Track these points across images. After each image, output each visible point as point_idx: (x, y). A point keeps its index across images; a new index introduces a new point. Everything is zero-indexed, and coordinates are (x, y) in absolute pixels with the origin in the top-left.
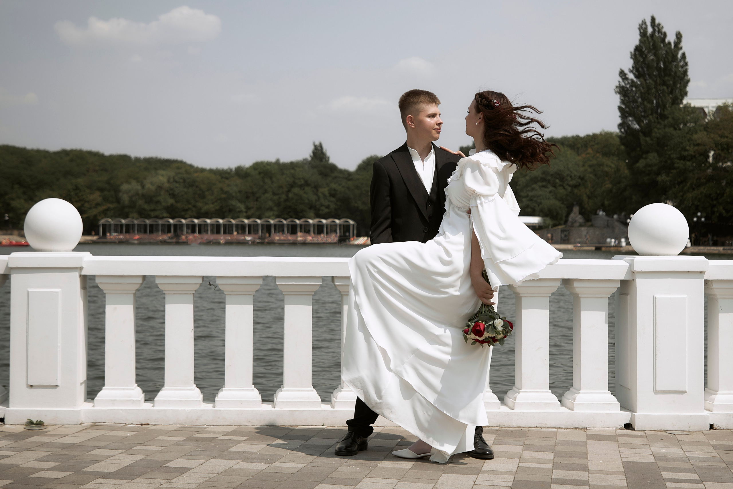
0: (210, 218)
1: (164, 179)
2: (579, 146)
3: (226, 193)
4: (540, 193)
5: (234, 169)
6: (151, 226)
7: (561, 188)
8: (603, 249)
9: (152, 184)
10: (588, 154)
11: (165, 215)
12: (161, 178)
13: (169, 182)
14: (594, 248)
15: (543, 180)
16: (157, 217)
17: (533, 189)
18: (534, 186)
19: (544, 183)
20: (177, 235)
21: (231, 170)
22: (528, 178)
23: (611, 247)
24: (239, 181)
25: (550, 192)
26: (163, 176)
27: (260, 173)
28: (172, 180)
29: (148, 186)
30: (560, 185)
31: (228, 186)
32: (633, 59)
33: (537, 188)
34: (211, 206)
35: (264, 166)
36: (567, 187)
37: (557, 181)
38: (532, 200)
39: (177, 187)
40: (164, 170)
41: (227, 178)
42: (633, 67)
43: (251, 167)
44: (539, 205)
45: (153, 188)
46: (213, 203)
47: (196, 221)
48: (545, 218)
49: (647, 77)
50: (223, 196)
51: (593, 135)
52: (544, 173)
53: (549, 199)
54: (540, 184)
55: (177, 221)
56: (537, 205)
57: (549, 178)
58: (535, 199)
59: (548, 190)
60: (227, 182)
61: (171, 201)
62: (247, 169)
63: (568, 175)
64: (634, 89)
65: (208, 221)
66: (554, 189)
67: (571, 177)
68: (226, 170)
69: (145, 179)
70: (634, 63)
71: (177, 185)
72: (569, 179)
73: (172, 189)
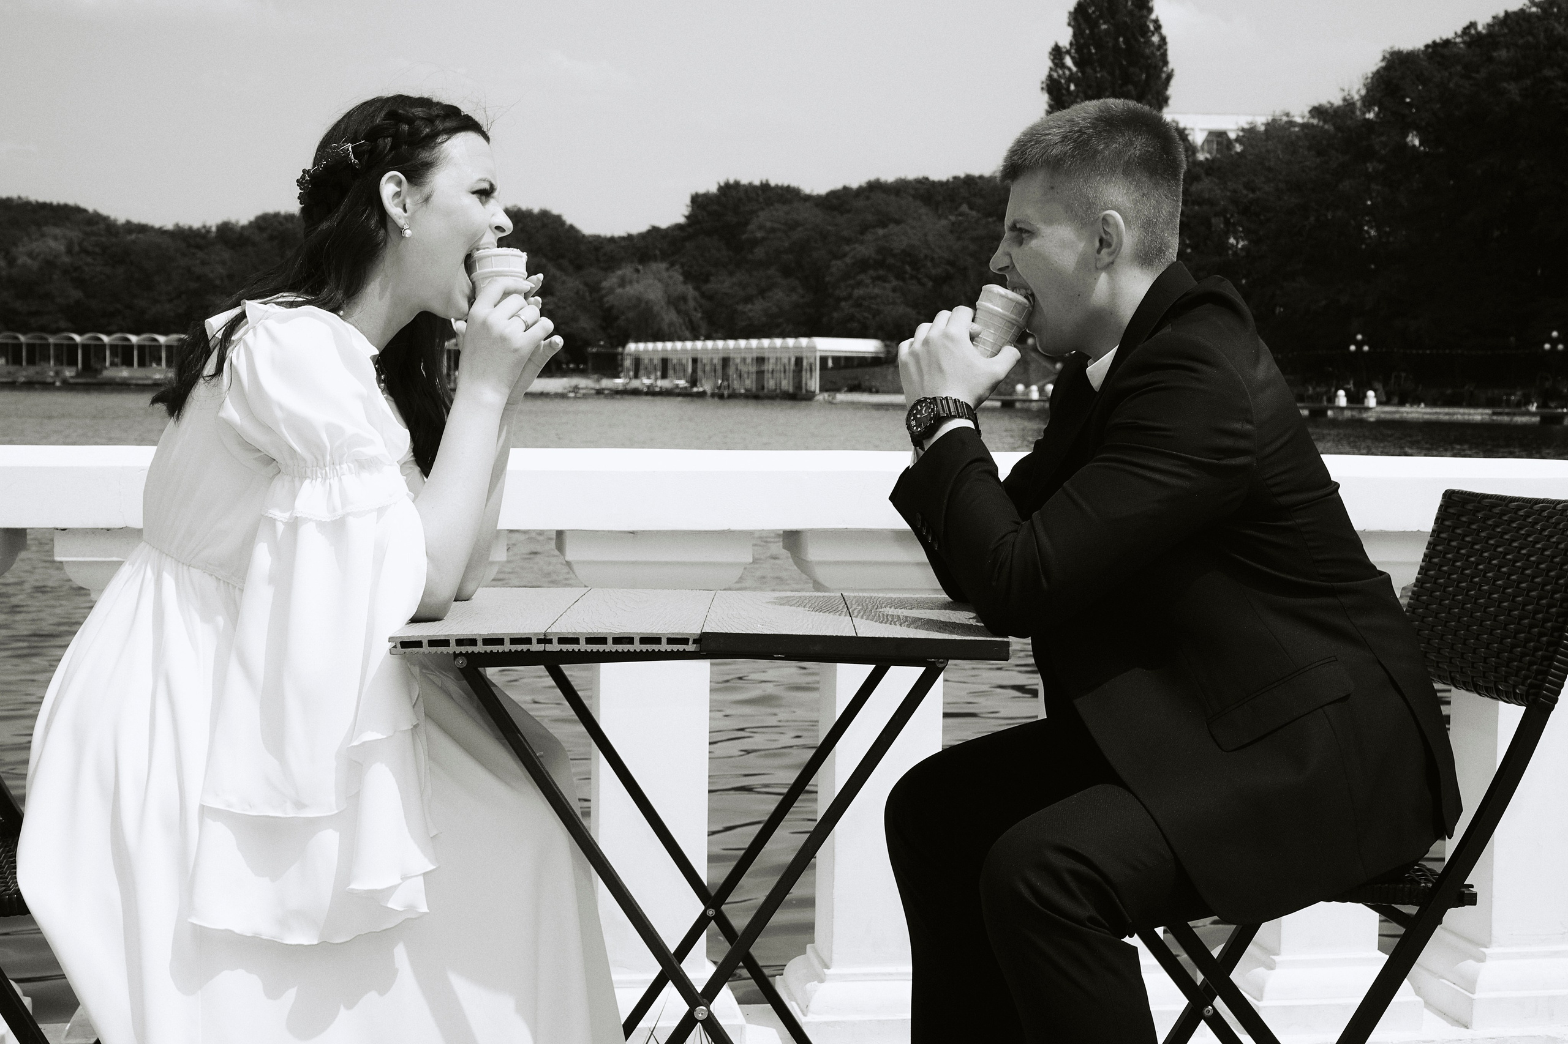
0: (165, 333)
1: (60, 247)
2: (940, 198)
3: (199, 278)
4: (877, 291)
5: (214, 229)
6: (31, 347)
7: (914, 282)
8: (1018, 405)
9: (30, 255)
10: (961, 214)
11: (62, 324)
12: (52, 243)
13: (69, 251)
14: (998, 404)
15: (880, 264)
16: (44, 329)
17: (859, 284)
18: (861, 277)
19: (881, 272)
20: (90, 369)
21: (208, 231)
22: (848, 260)
23: (1031, 401)
24: (226, 255)
25: (894, 290)
26: (55, 238)
27: (271, 238)
28: (76, 248)
29: (23, 260)
30: (912, 277)
31: (203, 263)
32: (1073, 27)
33: (868, 281)
34: (168, 306)
35: (281, 224)
36: (925, 280)
37: (908, 268)
38: (860, 305)
39: (87, 264)
40: (55, 225)
41: (199, 247)
42: (1071, 44)
43: (251, 224)
44: (874, 317)
45: (34, 265)
46: (170, 301)
47: (134, 339)
48: (888, 343)
49: (1096, 64)
50: (193, 285)
51: (965, 177)
52: (880, 250)
53: (894, 303)
54: (871, 272)
55: (90, 339)
56: (870, 317)
57: (890, 260)
58: (865, 303)
59: (887, 285)
60: (200, 254)
61: (76, 294)
62: (243, 227)
63: (926, 256)
64: (1072, 87)
65: (162, 339)
66: (901, 284)
67: (932, 259)
68: (198, 230)
69: (15, 244)
70: (1075, 35)
71: (89, 260)
72: (929, 264)
73: (76, 269)
